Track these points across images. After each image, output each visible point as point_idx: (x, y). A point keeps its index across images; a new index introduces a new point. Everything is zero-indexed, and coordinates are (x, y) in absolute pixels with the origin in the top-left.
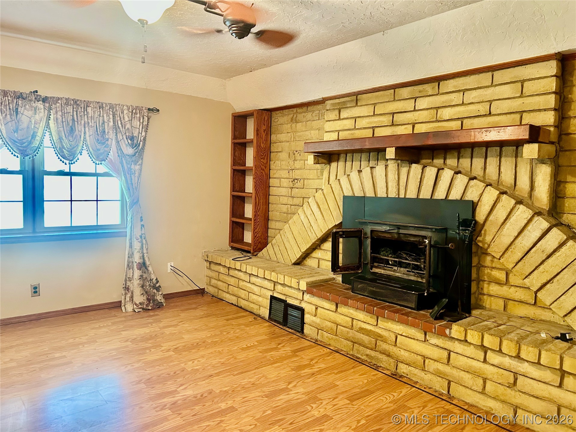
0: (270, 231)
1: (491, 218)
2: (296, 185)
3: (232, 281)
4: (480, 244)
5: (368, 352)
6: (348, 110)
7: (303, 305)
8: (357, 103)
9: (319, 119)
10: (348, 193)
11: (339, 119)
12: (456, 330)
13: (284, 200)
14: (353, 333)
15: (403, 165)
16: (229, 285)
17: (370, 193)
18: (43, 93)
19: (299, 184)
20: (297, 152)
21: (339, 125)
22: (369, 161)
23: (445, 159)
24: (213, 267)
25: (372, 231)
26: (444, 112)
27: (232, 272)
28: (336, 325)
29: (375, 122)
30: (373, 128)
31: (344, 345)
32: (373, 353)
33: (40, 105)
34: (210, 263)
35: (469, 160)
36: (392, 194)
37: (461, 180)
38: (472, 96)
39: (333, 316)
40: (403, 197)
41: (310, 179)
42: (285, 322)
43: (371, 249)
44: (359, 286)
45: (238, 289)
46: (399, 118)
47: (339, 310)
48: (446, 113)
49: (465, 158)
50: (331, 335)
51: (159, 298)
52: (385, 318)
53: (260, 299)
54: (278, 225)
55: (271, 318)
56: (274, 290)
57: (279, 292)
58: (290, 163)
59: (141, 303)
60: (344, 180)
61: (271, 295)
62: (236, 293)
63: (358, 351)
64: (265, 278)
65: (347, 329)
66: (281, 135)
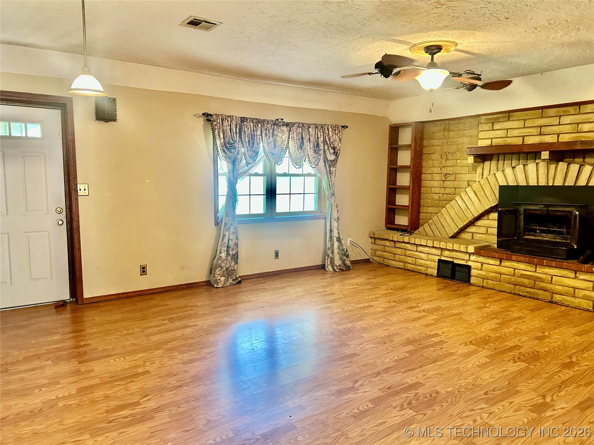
0: (421, 214)
2: (448, 179)
3: (399, 251)
5: (528, 290)
6: (501, 124)
7: (469, 263)
8: (509, 119)
9: (470, 129)
10: (503, 183)
11: (493, 130)
13: (437, 190)
14: (515, 278)
15: (552, 163)
16: (395, 254)
17: (522, 183)
18: (286, 120)
19: (451, 178)
20: (450, 154)
21: (492, 134)
22: (519, 160)
23: (584, 158)
24: (378, 242)
25: (525, 210)
26: (584, 126)
27: (398, 245)
28: (499, 275)
29: (525, 133)
30: (523, 137)
31: (509, 287)
32: (532, 290)
33: (285, 128)
34: (375, 239)
36: (542, 183)
39: (497, 268)
40: (551, 185)
41: (461, 174)
42: (453, 277)
43: (524, 222)
44: (516, 248)
45: (406, 257)
46: (545, 130)
47: (502, 264)
50: (496, 282)
51: (348, 263)
52: (543, 265)
53: (428, 262)
54: (430, 210)
55: (440, 275)
56: (441, 255)
57: (447, 256)
58: (442, 162)
59: (340, 266)
60: (499, 175)
61: (438, 259)
62: (403, 260)
63: (519, 290)
64: (433, 247)
65: (510, 277)
66: (433, 141)
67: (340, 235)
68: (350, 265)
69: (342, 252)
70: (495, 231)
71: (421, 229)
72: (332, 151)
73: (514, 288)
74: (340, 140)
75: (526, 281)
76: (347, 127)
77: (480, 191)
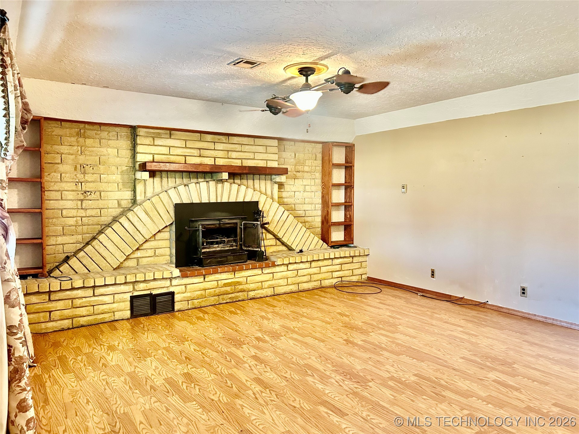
1: (264, 208)
2: (89, 197)
3: (58, 305)
5: (230, 296)
6: (163, 140)
7: (171, 289)
8: (170, 136)
9: (117, 140)
10: (177, 201)
11: (154, 145)
12: (279, 261)
14: (219, 289)
15: (219, 182)
16: (50, 312)
17: (196, 200)
19: (93, 196)
20: (89, 166)
21: (153, 149)
23: (234, 179)
26: (232, 154)
29: (187, 152)
30: (185, 156)
31: (213, 300)
32: (233, 295)
36: (213, 200)
37: (250, 191)
38: (246, 148)
39: (202, 286)
40: (220, 201)
41: (109, 191)
42: (153, 311)
45: (74, 309)
46: (203, 152)
47: (206, 279)
48: (234, 155)
50: (201, 299)
53: (115, 305)
54: (62, 240)
55: (136, 313)
56: (134, 290)
57: (142, 289)
58: (78, 176)
60: (171, 192)
61: (130, 296)
62: (71, 314)
63: (223, 299)
64: (125, 283)
65: (214, 289)
66: (61, 147)
73: (218, 299)
75: (228, 289)
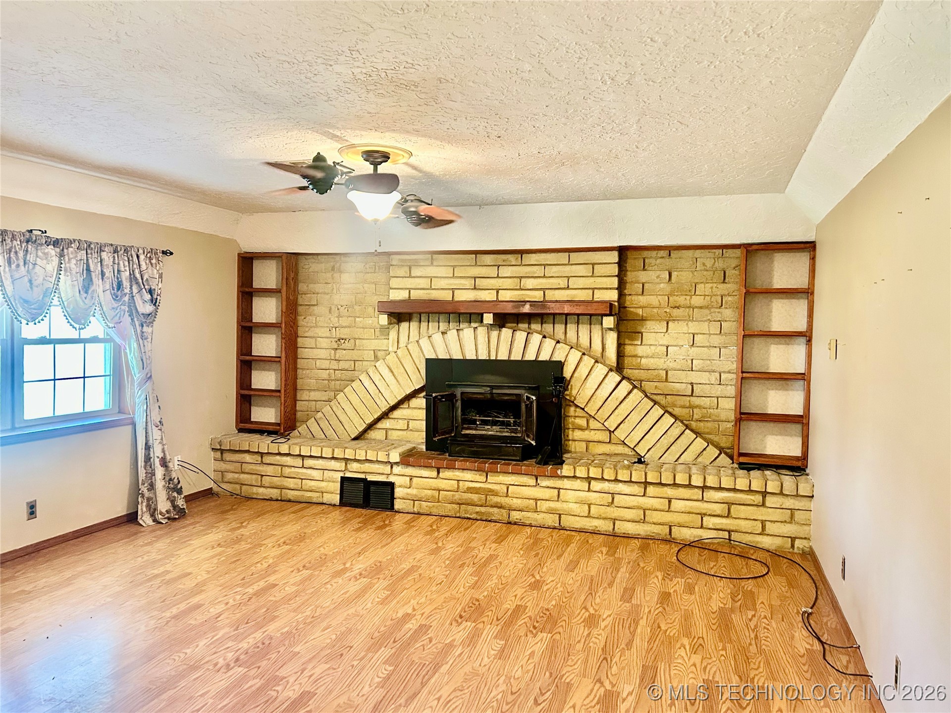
0: (299, 404)
1: (575, 375)
2: (343, 346)
3: (269, 470)
4: (568, 397)
5: (478, 509)
6: (421, 269)
7: (392, 479)
8: (432, 263)
9: (374, 273)
10: (430, 355)
11: (410, 277)
12: (566, 470)
13: (325, 364)
14: (459, 495)
15: (493, 329)
16: (262, 476)
17: (457, 356)
18: (53, 234)
19: (347, 345)
20: (344, 307)
21: (410, 283)
22: (449, 323)
23: (529, 324)
24: (228, 456)
25: (462, 393)
26: (527, 282)
27: (267, 459)
28: (438, 492)
29: (455, 284)
30: (453, 290)
31: (450, 509)
32: (483, 509)
33: (50, 250)
34: (222, 451)
35: (552, 325)
36: (483, 356)
37: (549, 344)
38: (553, 271)
39: (433, 483)
40: (494, 358)
41: (364, 339)
42: (366, 503)
43: (461, 411)
44: (457, 449)
45: (283, 478)
46: (480, 283)
47: (441, 475)
48: (530, 283)
49: (548, 323)
50: (432, 503)
51: (181, 503)
52: (497, 472)
53: (323, 484)
54: (314, 395)
55: (346, 501)
56: (346, 469)
57: (355, 471)
58: (332, 319)
59: (168, 512)
60: (424, 342)
61: (341, 477)
62: (279, 483)
63: (466, 512)
64: (333, 458)
65: (452, 493)
66: (315, 286)
67: (167, 453)
68: (185, 507)
69: (169, 484)
70: (423, 425)
71: (302, 429)
72: (148, 297)
73: (458, 509)
74: (161, 276)
75: (475, 497)
76: (171, 254)
77: (397, 367)
